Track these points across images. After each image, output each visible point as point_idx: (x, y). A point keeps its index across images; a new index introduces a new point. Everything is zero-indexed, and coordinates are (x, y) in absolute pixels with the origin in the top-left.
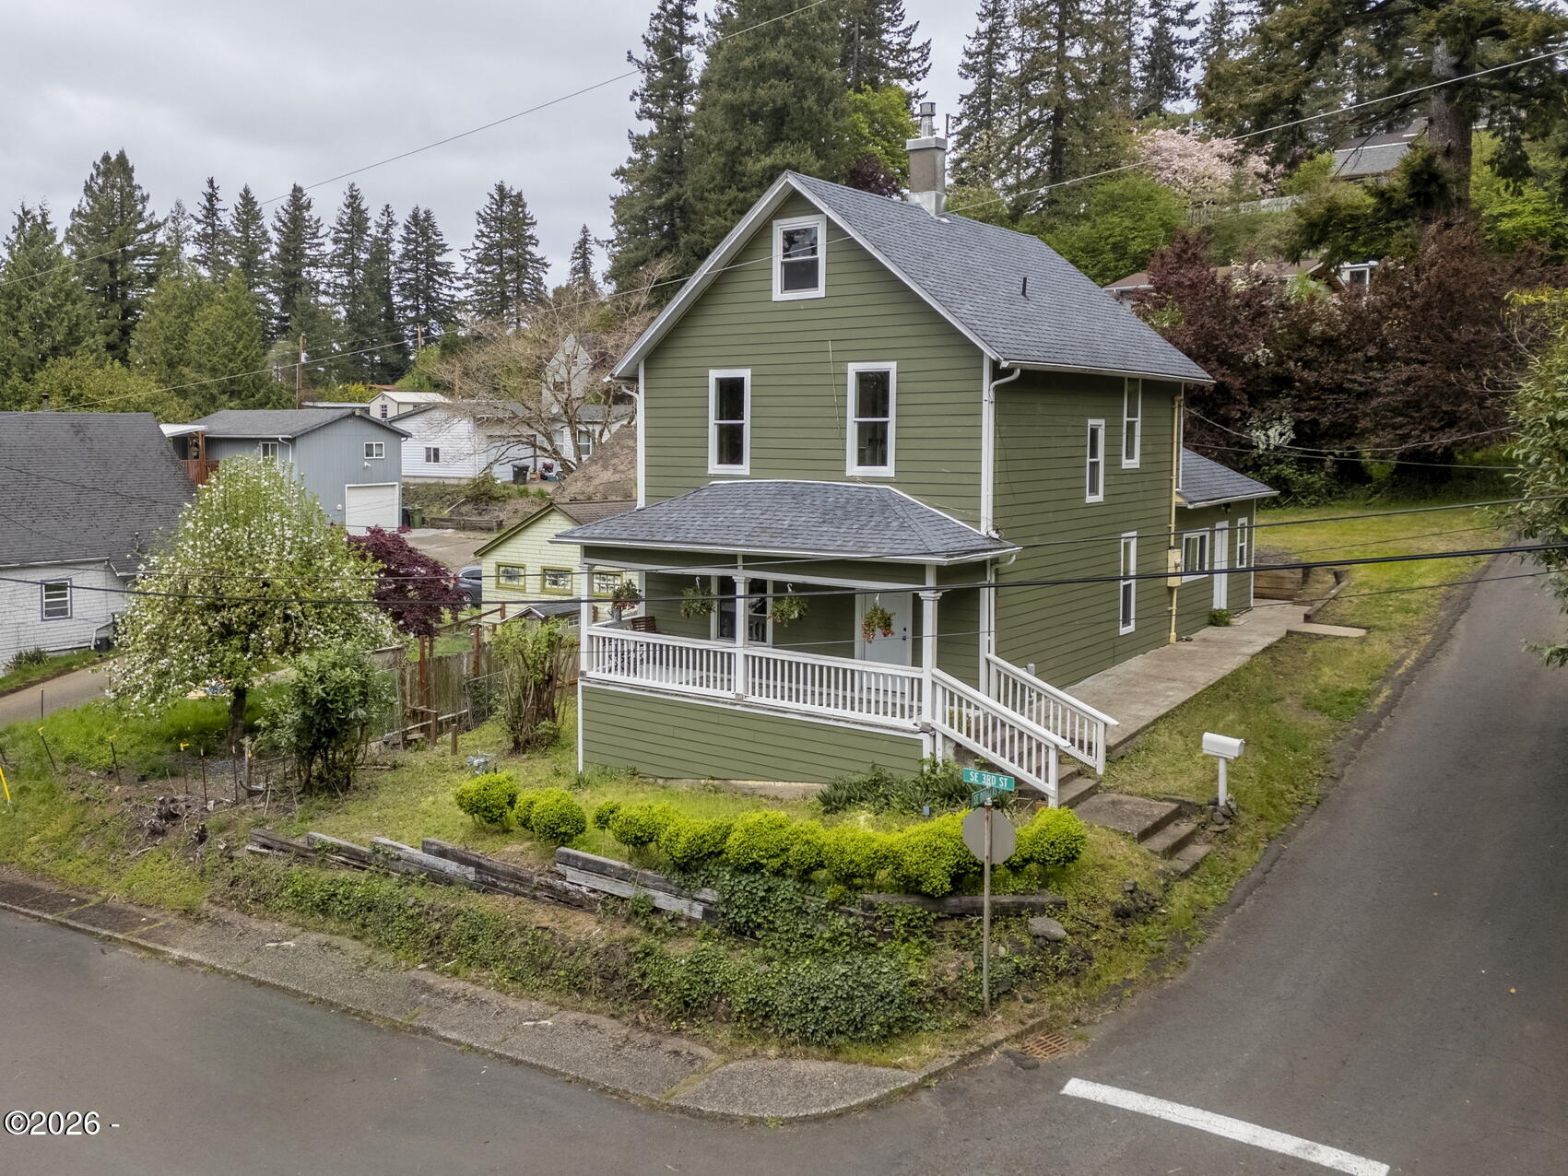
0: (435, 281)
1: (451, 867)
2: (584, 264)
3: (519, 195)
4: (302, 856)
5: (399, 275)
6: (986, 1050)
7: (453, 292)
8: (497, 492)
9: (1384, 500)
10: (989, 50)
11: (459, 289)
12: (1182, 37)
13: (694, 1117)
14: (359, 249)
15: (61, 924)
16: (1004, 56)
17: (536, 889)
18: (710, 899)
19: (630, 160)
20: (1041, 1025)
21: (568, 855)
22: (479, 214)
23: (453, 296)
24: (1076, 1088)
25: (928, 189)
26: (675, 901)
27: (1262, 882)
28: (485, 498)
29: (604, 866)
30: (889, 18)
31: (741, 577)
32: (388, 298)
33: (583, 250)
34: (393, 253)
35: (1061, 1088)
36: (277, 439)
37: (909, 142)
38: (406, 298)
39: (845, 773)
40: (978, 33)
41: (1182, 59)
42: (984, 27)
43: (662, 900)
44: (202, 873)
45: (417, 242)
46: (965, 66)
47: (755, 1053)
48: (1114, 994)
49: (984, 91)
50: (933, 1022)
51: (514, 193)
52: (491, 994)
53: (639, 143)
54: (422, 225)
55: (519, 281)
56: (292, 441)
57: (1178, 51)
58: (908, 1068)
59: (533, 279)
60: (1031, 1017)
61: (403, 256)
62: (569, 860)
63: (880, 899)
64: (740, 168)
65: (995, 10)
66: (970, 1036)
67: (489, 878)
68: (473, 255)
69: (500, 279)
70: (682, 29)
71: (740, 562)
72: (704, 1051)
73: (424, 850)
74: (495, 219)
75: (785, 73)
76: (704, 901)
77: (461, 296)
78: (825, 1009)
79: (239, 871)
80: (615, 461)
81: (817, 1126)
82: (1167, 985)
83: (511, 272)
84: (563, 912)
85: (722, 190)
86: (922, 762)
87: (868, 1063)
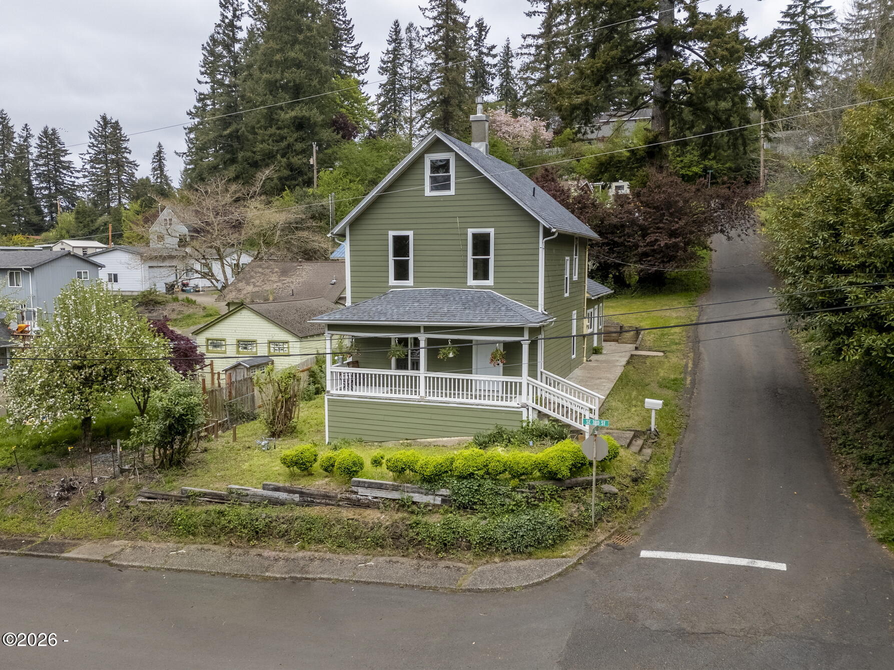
0: (60, 172)
1: (283, 496)
2: (160, 165)
3: (117, 122)
4: (179, 500)
5: (36, 168)
6: (599, 544)
7: (73, 179)
8: (160, 299)
9: (639, 294)
10: (394, 60)
11: (78, 178)
12: (490, 63)
13: (477, 592)
14: (8, 151)
15: (26, 555)
16: (402, 65)
17: (339, 501)
18: (445, 494)
19: (195, 107)
20: (616, 531)
21: (359, 482)
22: (90, 132)
23: (74, 182)
24: (644, 554)
25: (482, 141)
26: (425, 497)
27: (680, 462)
28: (153, 303)
29: (381, 484)
30: (346, 39)
31: (423, 338)
32: (29, 182)
33: (159, 157)
34: (32, 154)
35: (639, 555)
36: (21, 269)
37: (472, 116)
38: (42, 182)
39: (481, 431)
40: (387, 51)
41: (490, 73)
42: (391, 48)
43: (417, 497)
44: (110, 516)
45: (47, 148)
46: (382, 68)
47: (487, 562)
48: (641, 514)
49: (392, 82)
50: (572, 536)
51: (113, 121)
52: (329, 555)
53: (202, 98)
54: (50, 138)
55: (118, 174)
56: (31, 270)
57: (488, 69)
58: (569, 557)
59: (129, 174)
60: (612, 528)
61: (38, 156)
62: (359, 484)
63: (537, 484)
64: (275, 117)
65: (396, 39)
66: (590, 539)
67: (308, 499)
68: (87, 157)
69: (106, 173)
70: (234, 34)
71: (422, 331)
72: (460, 565)
73: (264, 489)
74: (101, 136)
75: (299, 65)
76: (441, 495)
77: (81, 181)
78: (523, 536)
79: (136, 513)
80: (253, 280)
81: (539, 587)
82: (662, 508)
83: (114, 168)
84: (358, 511)
85: (266, 128)
86: (522, 421)
87: (547, 557)
